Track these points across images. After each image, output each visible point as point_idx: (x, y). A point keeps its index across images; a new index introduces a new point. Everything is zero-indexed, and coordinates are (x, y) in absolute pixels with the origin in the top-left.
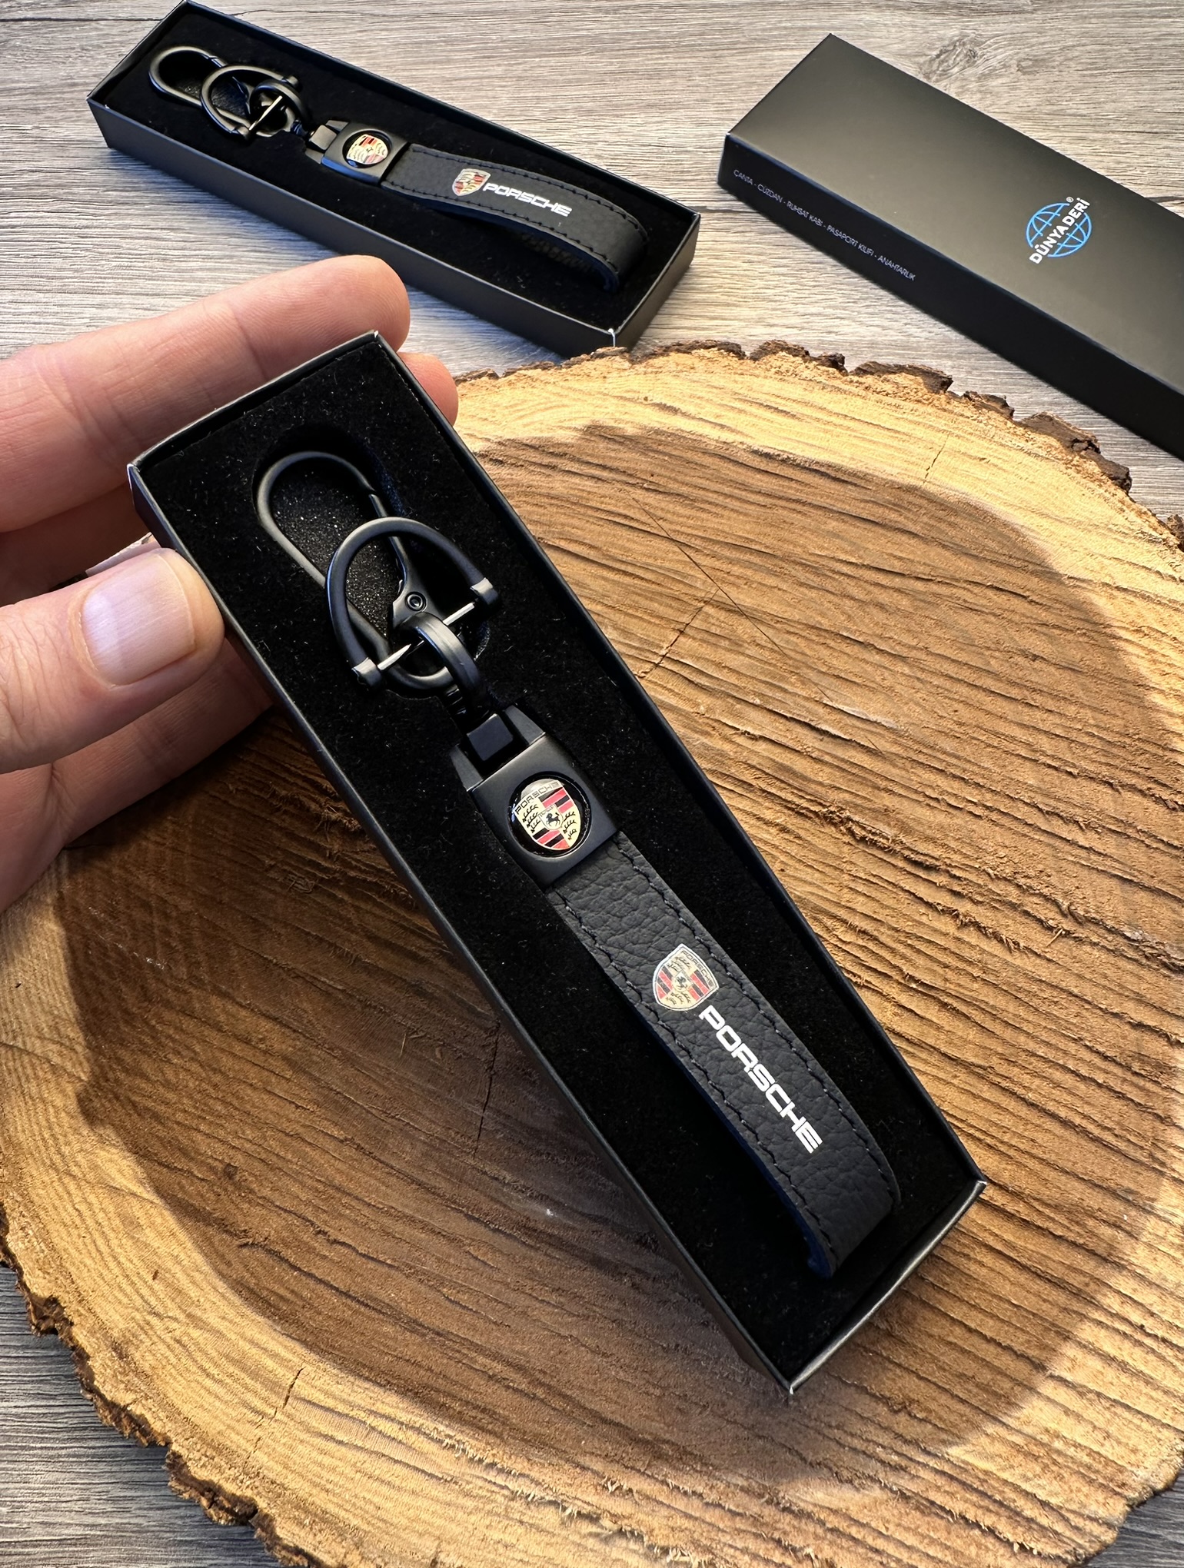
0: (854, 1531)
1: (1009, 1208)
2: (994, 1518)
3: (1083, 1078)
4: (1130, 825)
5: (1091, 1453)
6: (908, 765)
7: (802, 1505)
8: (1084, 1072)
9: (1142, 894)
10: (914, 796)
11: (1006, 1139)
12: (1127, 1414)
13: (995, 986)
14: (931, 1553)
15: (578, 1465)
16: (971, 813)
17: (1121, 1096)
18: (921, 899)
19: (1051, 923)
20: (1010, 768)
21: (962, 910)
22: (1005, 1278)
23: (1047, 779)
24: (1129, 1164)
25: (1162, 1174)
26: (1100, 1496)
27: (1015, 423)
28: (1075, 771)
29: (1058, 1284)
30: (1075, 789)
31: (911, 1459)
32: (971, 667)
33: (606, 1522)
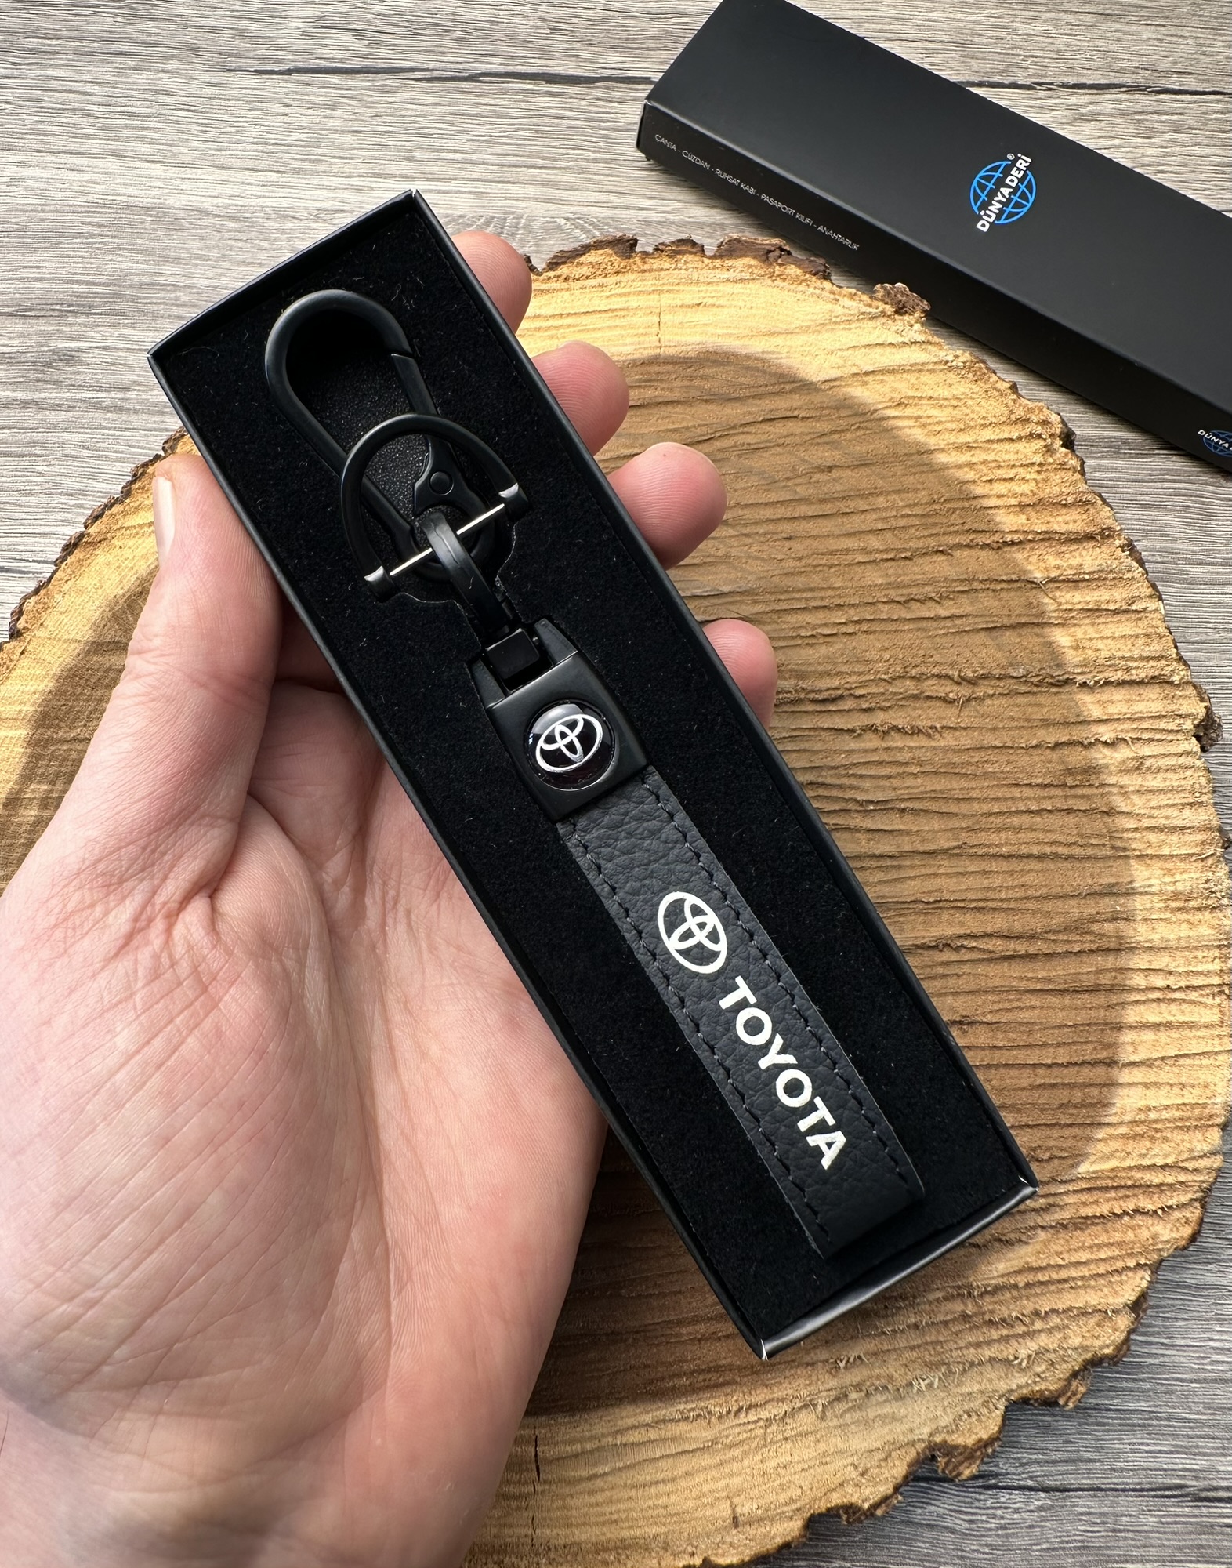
0: (1042, 1277)
1: (1032, 950)
2: (1134, 1200)
3: (1038, 812)
4: (973, 579)
5: (1178, 1107)
6: (775, 617)
7: (993, 1282)
8: (1034, 808)
9: (1008, 633)
10: (792, 643)
11: (1003, 895)
12: (1188, 1061)
13: (935, 773)
14: (1103, 1256)
15: (808, 1364)
16: (845, 634)
17: (1070, 811)
18: (842, 730)
19: (951, 695)
20: (857, 577)
21: (878, 722)
22: (1054, 1008)
23: (891, 572)
24: (1101, 864)
25: (1127, 857)
26: (1199, 1135)
27: (710, 257)
28: (908, 554)
29: (1095, 989)
30: (916, 569)
31: (1055, 1195)
32: (782, 503)
33: (854, 1395)
